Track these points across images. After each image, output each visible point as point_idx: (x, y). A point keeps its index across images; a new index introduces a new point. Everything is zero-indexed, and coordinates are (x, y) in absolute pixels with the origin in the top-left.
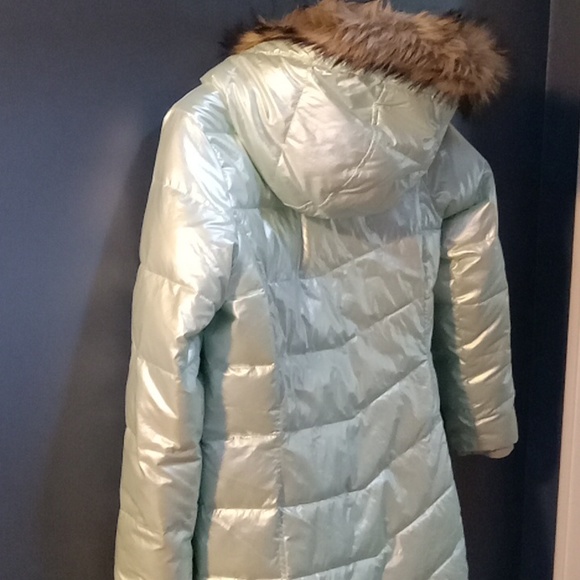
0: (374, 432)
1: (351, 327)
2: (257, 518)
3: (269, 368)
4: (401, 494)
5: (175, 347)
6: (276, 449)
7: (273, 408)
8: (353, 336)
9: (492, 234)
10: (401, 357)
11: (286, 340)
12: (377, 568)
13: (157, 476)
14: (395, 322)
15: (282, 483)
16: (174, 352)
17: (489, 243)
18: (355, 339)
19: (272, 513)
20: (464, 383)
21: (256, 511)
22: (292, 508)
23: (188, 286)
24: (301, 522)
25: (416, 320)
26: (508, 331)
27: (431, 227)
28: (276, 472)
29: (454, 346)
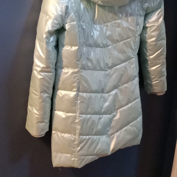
0: (113, 77)
1: (109, 43)
2: (70, 94)
3: (76, 48)
4: (120, 97)
5: (45, 35)
6: (78, 74)
7: (77, 61)
8: (110, 46)
9: (161, 19)
10: (125, 55)
11: (85, 41)
12: (110, 118)
13: (39, 75)
14: (125, 43)
15: (79, 85)
16: (45, 36)
17: (160, 23)
18: (110, 47)
19: (75, 93)
20: (149, 69)
21: (70, 92)
22: (82, 93)
23: (51, 17)
24: (84, 98)
25: (132, 44)
26: (165, 53)
27: (141, 15)
28: (77, 81)
29: (147, 56)
